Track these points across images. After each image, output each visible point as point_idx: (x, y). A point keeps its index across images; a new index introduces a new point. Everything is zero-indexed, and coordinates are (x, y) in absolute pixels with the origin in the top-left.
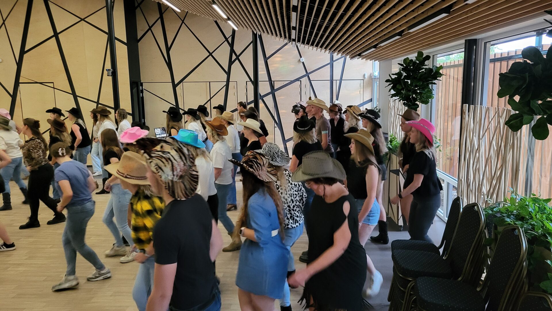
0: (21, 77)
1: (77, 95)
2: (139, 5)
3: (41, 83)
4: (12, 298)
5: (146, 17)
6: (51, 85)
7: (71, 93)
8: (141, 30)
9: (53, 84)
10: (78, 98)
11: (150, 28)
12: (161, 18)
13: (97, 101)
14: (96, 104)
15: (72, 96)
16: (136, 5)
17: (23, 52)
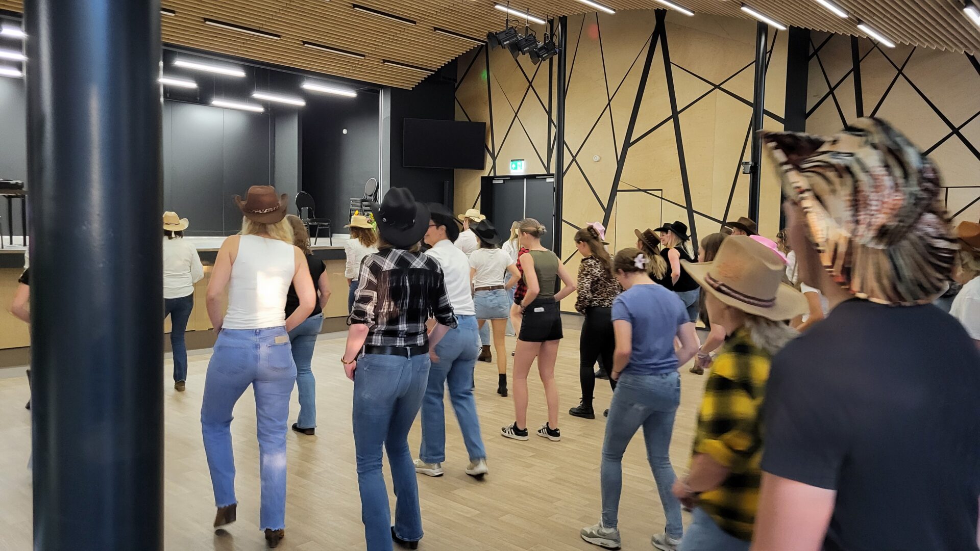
0: (620, 182)
1: (693, 209)
2: (816, 53)
3: (645, 191)
4: (549, 481)
5: (826, 71)
6: (658, 193)
7: (686, 206)
8: (814, 96)
9: (661, 191)
10: (694, 214)
11: (831, 92)
12: (857, 71)
13: (722, 220)
14: (721, 225)
15: (686, 210)
16: (811, 51)
17: (628, 144)
